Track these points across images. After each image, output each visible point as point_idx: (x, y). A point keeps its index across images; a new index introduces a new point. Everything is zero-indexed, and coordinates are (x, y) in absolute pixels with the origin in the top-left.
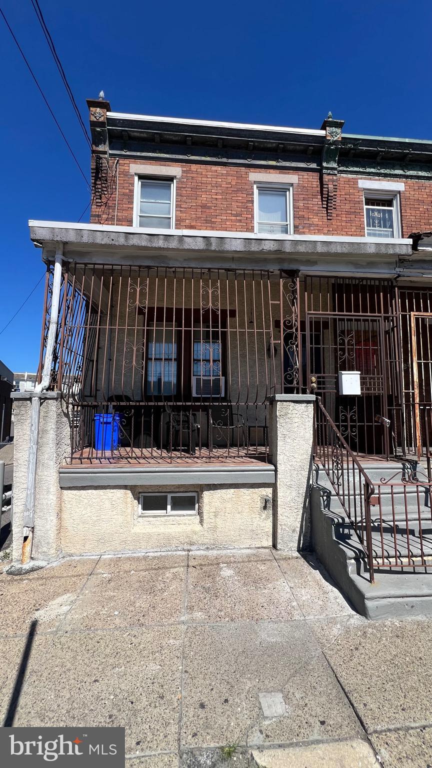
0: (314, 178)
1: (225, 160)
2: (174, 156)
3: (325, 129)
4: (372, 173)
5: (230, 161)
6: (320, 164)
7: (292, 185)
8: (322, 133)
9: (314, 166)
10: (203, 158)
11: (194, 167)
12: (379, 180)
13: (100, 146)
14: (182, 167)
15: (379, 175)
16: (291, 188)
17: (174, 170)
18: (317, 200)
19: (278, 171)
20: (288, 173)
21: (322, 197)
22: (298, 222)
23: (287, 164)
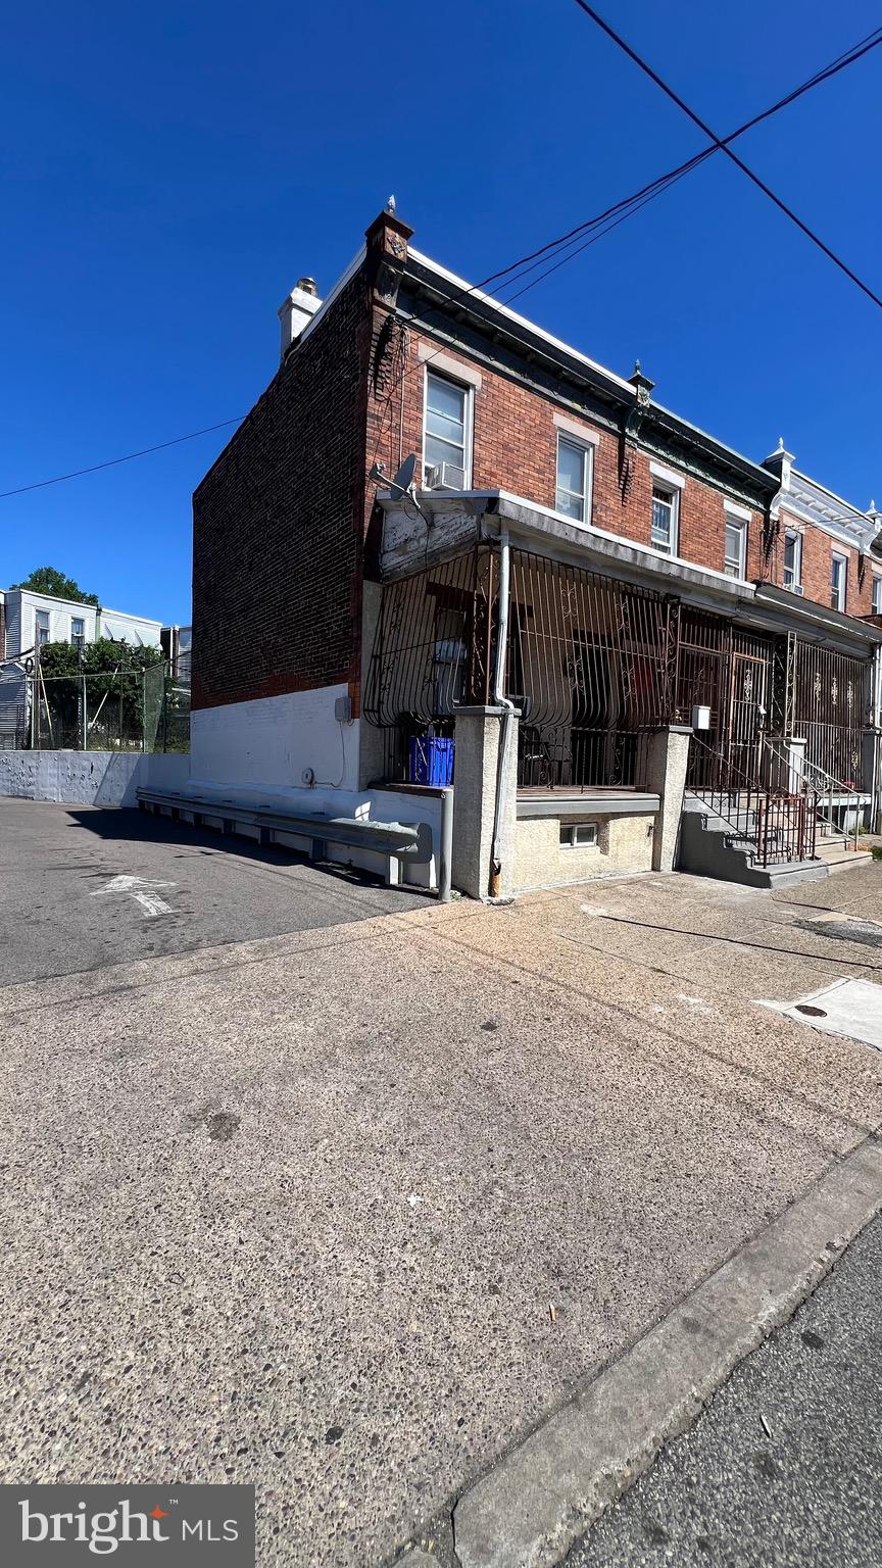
0: (612, 444)
1: (529, 382)
2: (474, 352)
3: (636, 385)
4: (662, 456)
5: (536, 386)
6: (622, 428)
7: (593, 445)
8: (631, 389)
9: (614, 427)
10: (507, 370)
11: (496, 379)
12: (666, 467)
13: (386, 296)
14: (482, 372)
15: (667, 461)
16: (591, 450)
17: (471, 374)
18: (614, 476)
19: (582, 421)
20: (591, 428)
21: (620, 475)
22: (596, 500)
23: (591, 415)
